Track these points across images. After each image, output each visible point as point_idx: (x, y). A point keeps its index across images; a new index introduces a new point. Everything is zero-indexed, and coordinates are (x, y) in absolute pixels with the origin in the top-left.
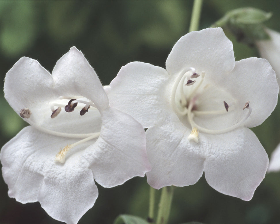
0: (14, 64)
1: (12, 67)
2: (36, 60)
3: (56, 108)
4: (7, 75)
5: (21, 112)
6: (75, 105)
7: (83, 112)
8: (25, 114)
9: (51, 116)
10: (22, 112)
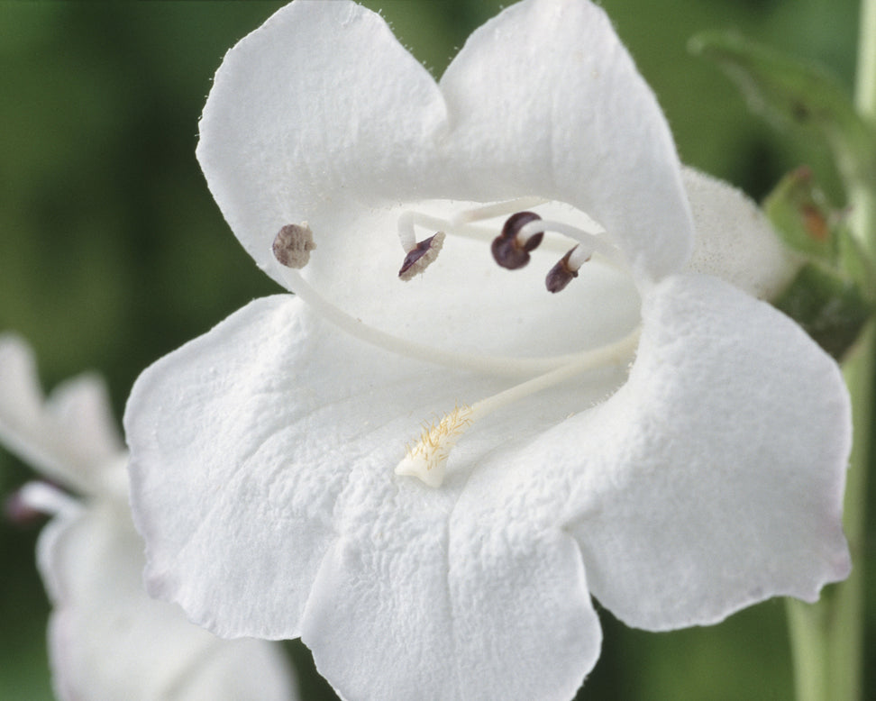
0: (272, 14)
1: (261, 27)
2: (375, 10)
3: (422, 235)
4: (230, 57)
5: (279, 242)
6: (536, 240)
7: (562, 275)
8: (293, 249)
9: (401, 273)
10: (283, 241)
